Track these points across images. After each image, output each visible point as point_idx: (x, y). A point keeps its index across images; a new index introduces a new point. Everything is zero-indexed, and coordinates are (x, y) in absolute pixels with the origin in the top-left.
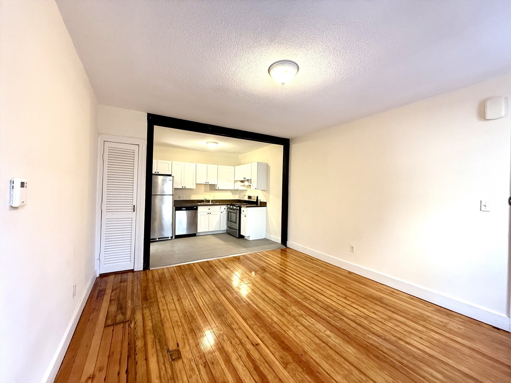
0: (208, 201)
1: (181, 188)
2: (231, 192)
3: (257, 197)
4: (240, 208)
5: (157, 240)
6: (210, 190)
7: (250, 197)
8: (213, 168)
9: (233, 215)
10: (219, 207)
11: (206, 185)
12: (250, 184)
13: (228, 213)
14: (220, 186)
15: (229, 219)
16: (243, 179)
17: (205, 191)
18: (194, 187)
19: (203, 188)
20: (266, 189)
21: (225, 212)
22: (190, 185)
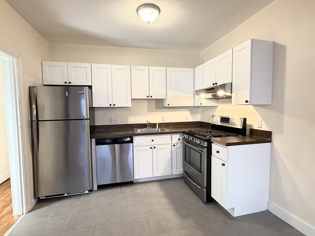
0: (154, 125)
1: (109, 106)
2: (189, 110)
3: (245, 120)
4: (210, 143)
5: (66, 195)
6: (156, 109)
7: (225, 120)
8: (158, 72)
9: (195, 156)
10: (169, 136)
11: (149, 100)
12: (228, 94)
13: (185, 148)
14: (170, 102)
15: (187, 158)
16: (211, 86)
17: (149, 111)
18: (129, 104)
19: (145, 105)
20: (271, 104)
21: (180, 146)
22: (123, 101)
